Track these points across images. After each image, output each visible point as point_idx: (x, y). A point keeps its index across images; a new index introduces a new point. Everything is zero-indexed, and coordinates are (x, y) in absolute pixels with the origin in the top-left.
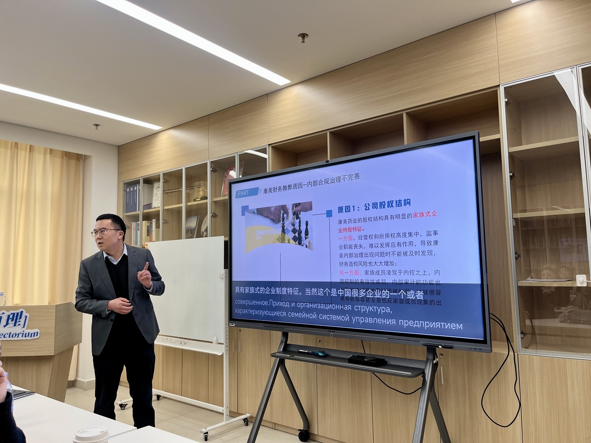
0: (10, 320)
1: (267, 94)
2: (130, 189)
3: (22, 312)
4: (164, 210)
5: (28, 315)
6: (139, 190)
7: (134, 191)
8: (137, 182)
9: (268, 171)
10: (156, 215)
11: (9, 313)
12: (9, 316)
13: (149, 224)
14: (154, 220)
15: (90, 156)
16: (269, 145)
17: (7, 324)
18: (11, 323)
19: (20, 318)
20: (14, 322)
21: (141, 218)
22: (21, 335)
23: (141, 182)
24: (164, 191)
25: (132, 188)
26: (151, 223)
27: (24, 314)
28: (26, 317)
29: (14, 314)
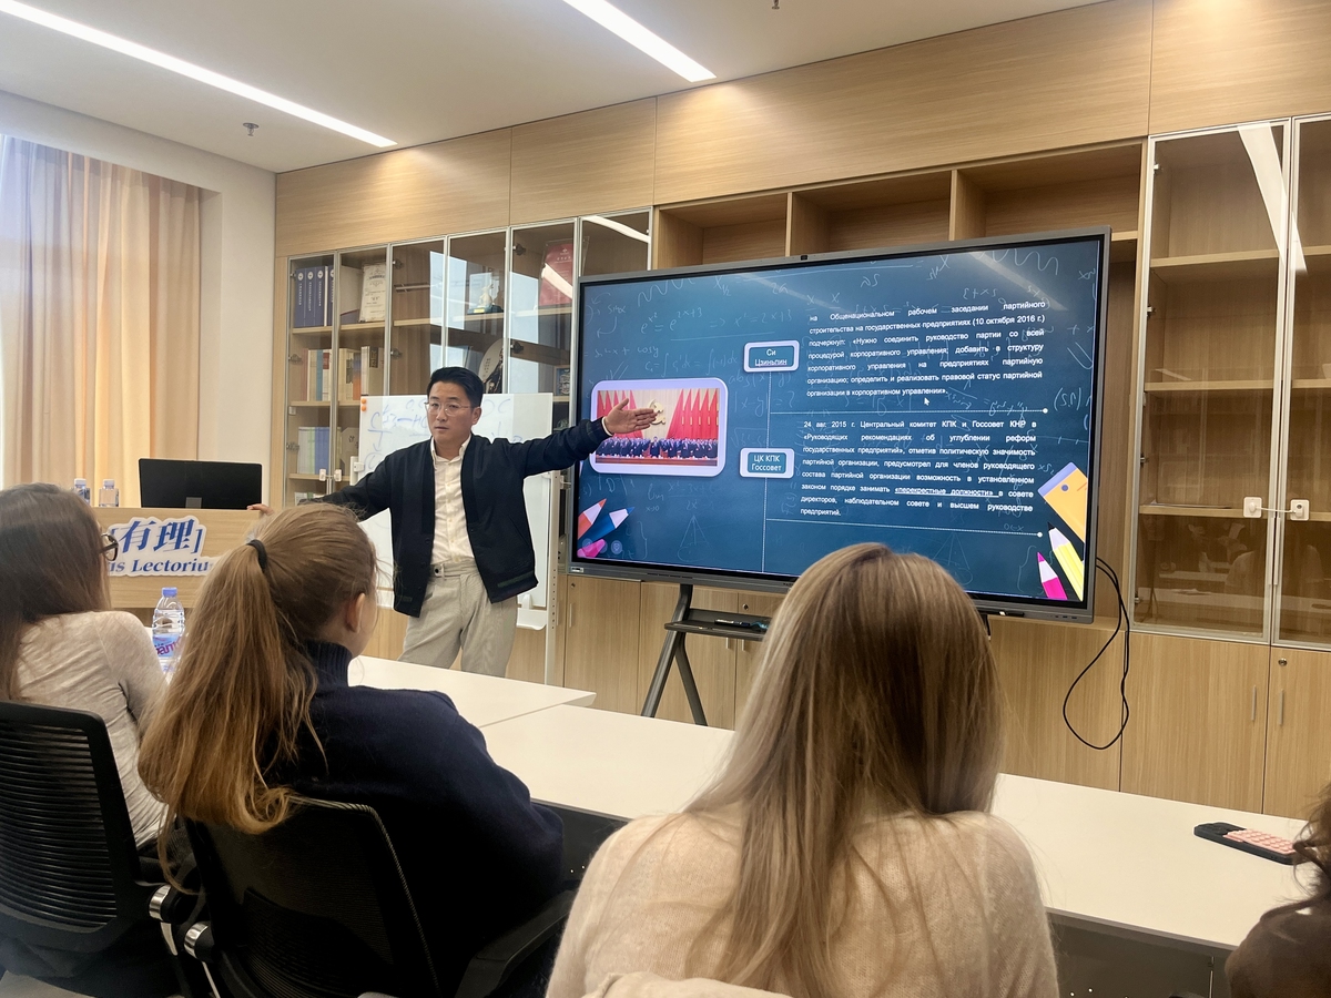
0: (167, 538)
1: (656, 96)
2: (305, 276)
3: (191, 522)
4: (393, 327)
5: (202, 527)
6: (330, 279)
7: (318, 282)
8: (327, 261)
9: (649, 269)
10: (374, 338)
11: (165, 523)
12: (164, 529)
13: (352, 356)
14: (365, 350)
15: (216, 194)
16: (654, 206)
17: (161, 543)
18: (170, 543)
19: (188, 533)
20: (175, 540)
21: (335, 341)
22: (189, 567)
23: (337, 261)
24: (394, 286)
25: (311, 273)
26: (358, 355)
27: (197, 526)
28: (200, 531)
29: (175, 525)
